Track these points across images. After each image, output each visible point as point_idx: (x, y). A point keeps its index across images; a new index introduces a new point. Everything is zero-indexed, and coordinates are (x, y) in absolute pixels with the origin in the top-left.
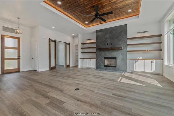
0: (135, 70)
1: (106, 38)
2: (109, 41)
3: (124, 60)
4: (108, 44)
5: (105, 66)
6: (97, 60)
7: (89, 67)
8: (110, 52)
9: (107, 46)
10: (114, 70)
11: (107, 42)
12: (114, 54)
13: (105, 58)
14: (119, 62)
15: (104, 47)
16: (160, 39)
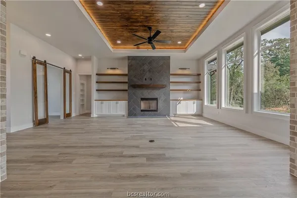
0: (178, 113)
1: (144, 71)
2: (148, 75)
3: (167, 101)
4: (146, 79)
5: (142, 111)
6: (128, 102)
7: (108, 113)
8: (149, 91)
9: (145, 82)
10: (155, 115)
11: (144, 75)
12: (155, 94)
13: (142, 99)
14: (161, 104)
15: (140, 83)
16: (199, 79)
